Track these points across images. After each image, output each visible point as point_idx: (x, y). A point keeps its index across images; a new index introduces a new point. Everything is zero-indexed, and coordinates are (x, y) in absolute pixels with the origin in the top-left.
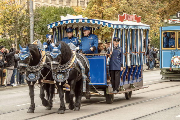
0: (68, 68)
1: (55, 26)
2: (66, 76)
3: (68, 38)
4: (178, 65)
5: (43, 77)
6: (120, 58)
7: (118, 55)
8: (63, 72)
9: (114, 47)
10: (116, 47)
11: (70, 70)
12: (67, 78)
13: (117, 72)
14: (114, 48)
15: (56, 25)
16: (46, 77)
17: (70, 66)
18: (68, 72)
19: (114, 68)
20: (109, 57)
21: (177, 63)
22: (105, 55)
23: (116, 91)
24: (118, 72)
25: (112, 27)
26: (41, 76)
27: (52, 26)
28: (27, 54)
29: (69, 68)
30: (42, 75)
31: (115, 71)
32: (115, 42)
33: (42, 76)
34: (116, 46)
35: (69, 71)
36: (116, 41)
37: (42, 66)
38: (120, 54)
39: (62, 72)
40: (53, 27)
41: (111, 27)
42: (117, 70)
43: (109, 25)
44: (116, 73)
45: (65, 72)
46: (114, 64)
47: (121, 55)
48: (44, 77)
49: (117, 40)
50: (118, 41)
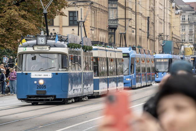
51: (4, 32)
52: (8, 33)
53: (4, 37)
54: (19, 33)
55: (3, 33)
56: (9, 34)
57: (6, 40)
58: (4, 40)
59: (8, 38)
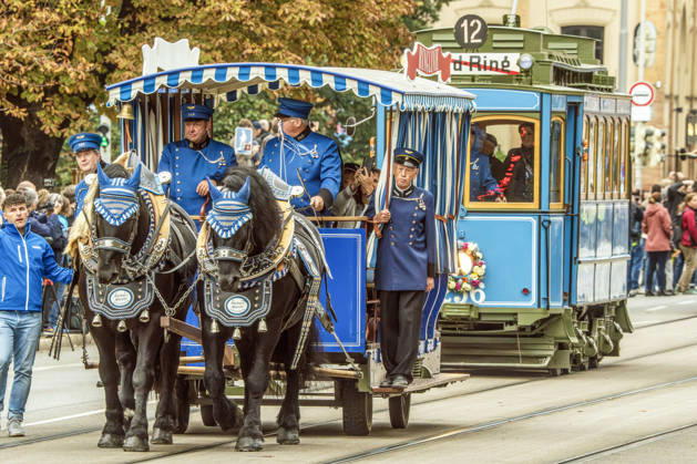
0: (271, 271)
1: (142, 91)
2: (260, 302)
3: (191, 145)
4: (468, 292)
5: (165, 305)
6: (422, 238)
7: (414, 226)
8: (249, 288)
9: (394, 188)
10: (402, 191)
11: (275, 278)
12: (266, 308)
13: (409, 297)
14: (393, 194)
15: (145, 88)
16: (177, 305)
17: (277, 261)
18: (267, 285)
19: (395, 282)
20: (373, 233)
21: (464, 280)
22: (356, 221)
23: (400, 377)
24: (412, 299)
25: (397, 104)
26: (156, 299)
27: (130, 90)
28: (130, 203)
29: (274, 269)
30: (160, 296)
31: (398, 295)
32: (399, 166)
33: (162, 300)
34: (401, 187)
35: (273, 283)
36: (406, 164)
37: (158, 253)
38: (423, 220)
39: (246, 286)
40: (133, 94)
41: (393, 102)
42: (409, 292)
43: (382, 95)
44: (404, 301)
45: (256, 287)
46: (397, 261)
47: (424, 225)
48: (171, 305)
49: (410, 160)
50: (411, 165)
51: (238, 10)
52: (259, 12)
53: (236, 33)
54: (308, 13)
55: (234, 14)
56: (263, 20)
57: (250, 51)
58: (239, 49)
59: (256, 39)
